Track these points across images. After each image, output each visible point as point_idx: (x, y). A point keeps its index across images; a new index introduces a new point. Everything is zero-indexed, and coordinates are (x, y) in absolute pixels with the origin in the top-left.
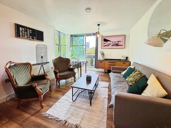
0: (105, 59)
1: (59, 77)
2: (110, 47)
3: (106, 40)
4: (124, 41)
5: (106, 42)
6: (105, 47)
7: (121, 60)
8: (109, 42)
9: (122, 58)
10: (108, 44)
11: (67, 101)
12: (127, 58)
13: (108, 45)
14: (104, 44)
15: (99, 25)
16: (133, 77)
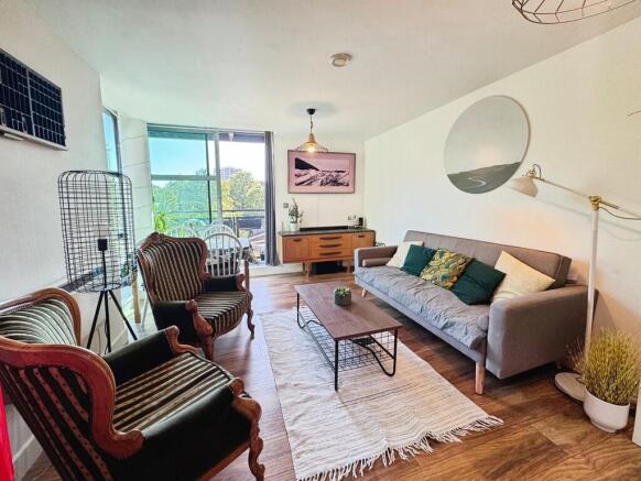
0: (302, 230)
1: (209, 327)
2: (316, 187)
3: (301, 165)
4: (352, 173)
5: (303, 172)
6: (300, 188)
7: (346, 228)
8: (312, 172)
9: (350, 224)
10: (308, 177)
11: (315, 402)
12: (361, 220)
13: (310, 182)
14: (297, 176)
15: (311, 111)
16: (447, 267)
